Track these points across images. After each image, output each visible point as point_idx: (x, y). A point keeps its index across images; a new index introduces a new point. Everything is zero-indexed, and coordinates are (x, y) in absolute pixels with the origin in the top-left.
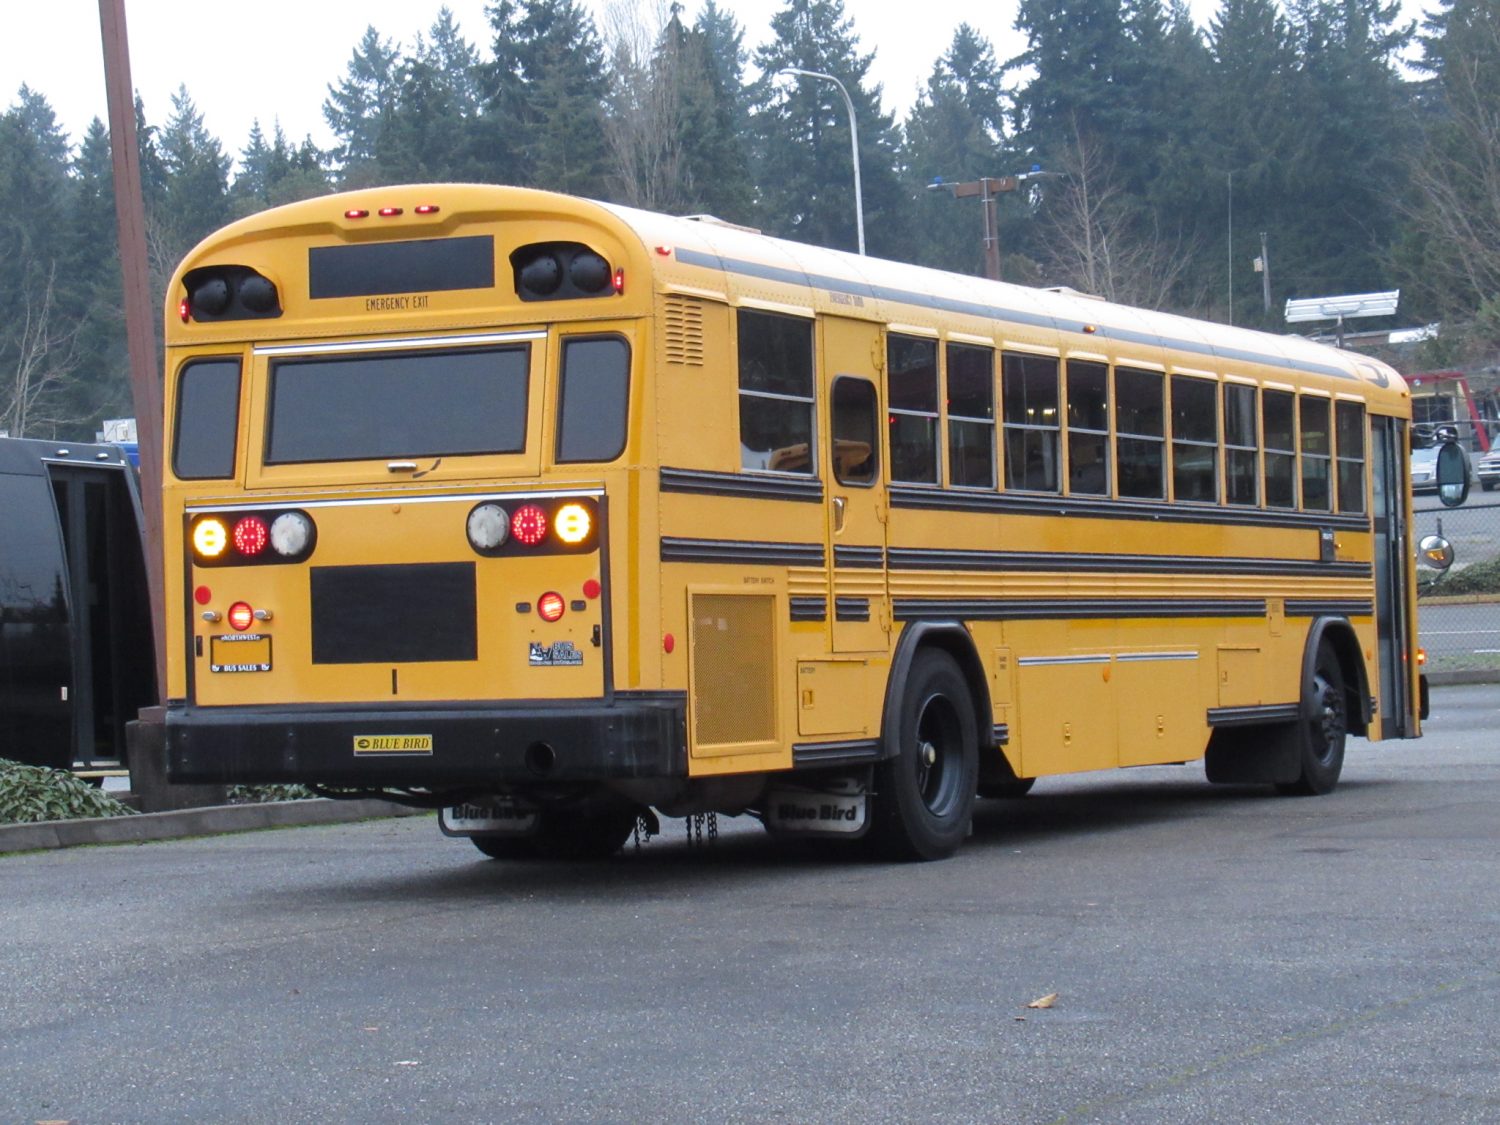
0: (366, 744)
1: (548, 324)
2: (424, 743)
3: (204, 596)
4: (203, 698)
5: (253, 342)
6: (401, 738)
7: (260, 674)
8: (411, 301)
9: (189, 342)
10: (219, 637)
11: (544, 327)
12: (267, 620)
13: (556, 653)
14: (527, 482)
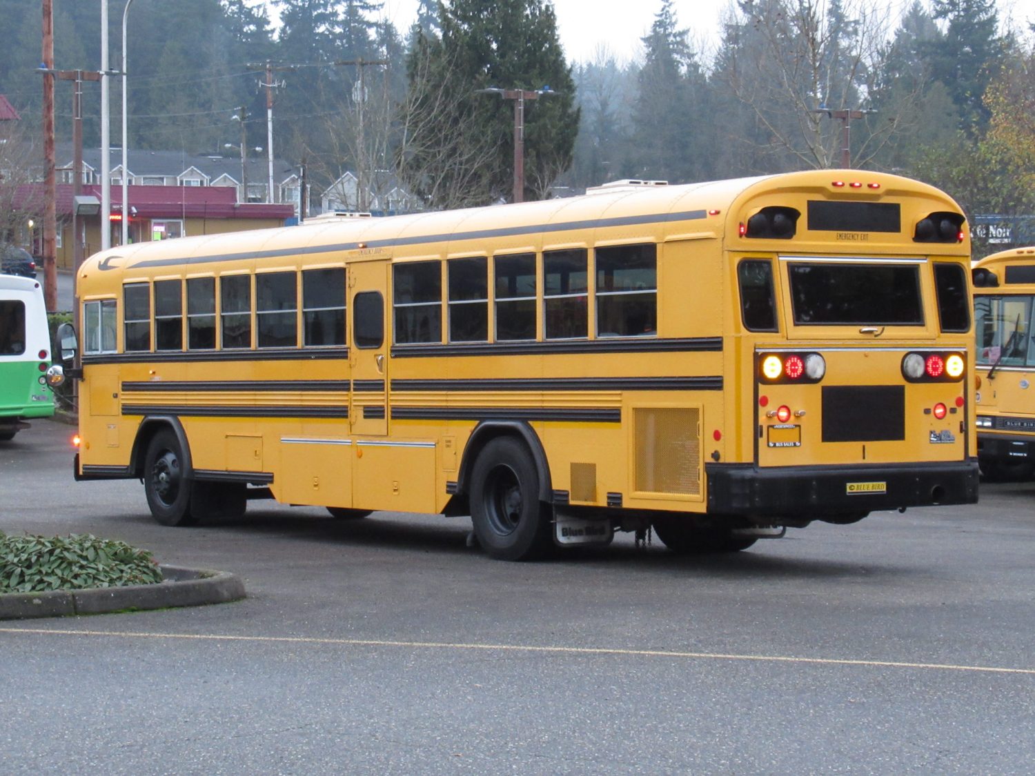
0: (853, 488)
1: (927, 256)
2: (882, 487)
3: (765, 401)
4: (762, 463)
5: (777, 253)
6: (871, 484)
7: (796, 448)
8: (859, 237)
9: (743, 250)
10: (772, 426)
11: (925, 258)
12: (798, 417)
13: (943, 437)
14: (929, 342)
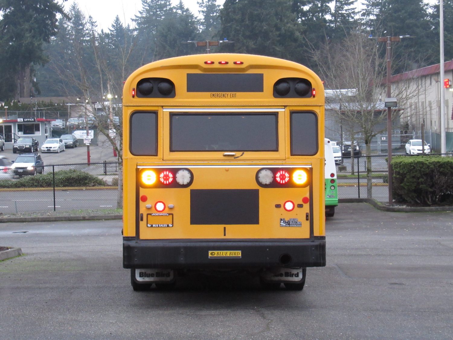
0: (214, 254)
1: (285, 106)
2: (238, 254)
3: (144, 199)
4: (142, 237)
5: (162, 106)
6: (228, 252)
7: (169, 228)
8: (229, 95)
9: (135, 105)
10: (151, 214)
11: (284, 107)
12: (171, 209)
13: (291, 222)
14: (280, 162)
